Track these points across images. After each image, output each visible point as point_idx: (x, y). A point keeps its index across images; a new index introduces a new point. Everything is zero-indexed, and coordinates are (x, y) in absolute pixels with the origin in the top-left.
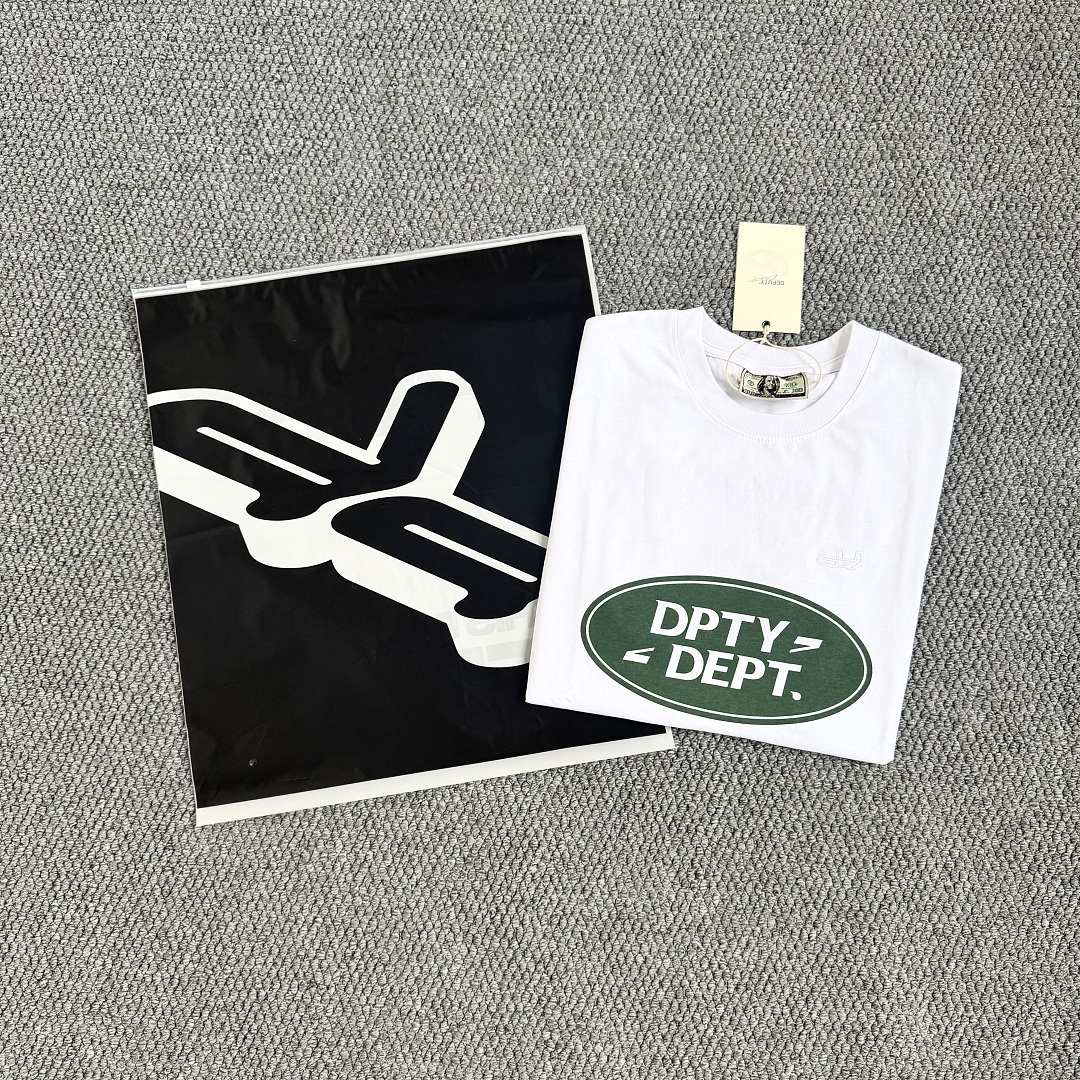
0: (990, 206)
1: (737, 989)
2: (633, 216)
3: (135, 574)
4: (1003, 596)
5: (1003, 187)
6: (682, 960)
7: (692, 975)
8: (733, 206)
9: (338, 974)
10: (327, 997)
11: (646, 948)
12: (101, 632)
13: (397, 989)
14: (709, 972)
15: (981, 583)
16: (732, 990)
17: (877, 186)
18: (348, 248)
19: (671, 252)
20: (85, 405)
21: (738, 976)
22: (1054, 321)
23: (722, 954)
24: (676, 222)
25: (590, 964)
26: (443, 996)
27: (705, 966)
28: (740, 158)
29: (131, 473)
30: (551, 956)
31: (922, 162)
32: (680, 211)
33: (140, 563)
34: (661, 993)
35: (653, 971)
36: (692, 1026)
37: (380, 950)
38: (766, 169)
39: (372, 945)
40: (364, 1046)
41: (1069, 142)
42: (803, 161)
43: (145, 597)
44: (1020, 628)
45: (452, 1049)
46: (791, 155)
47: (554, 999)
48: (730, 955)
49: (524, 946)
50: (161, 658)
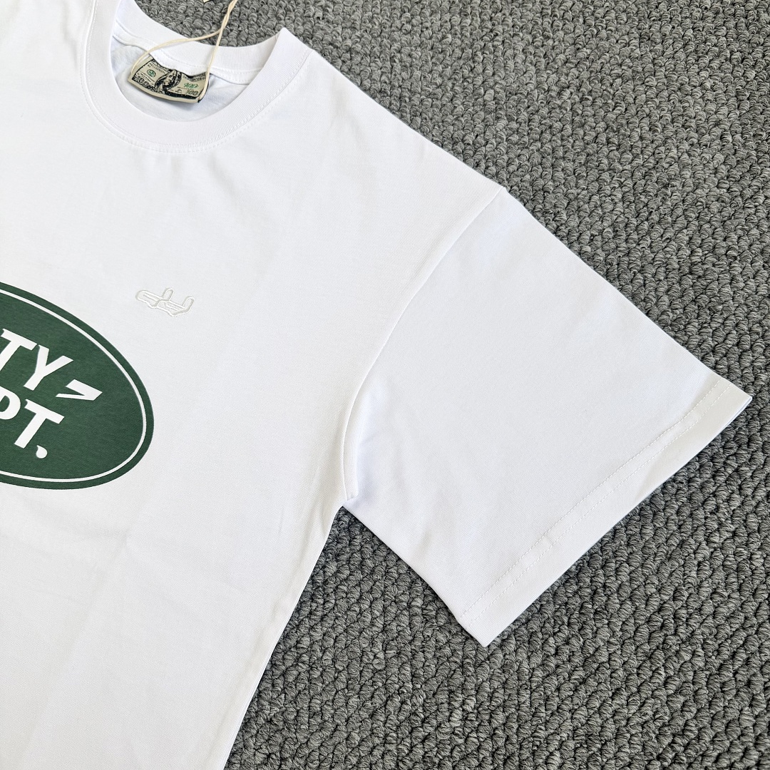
0: (559, 94)
4: (366, 588)
5: (585, 75)
15: (345, 557)
17: (431, 38)
22: (588, 249)
31: (493, 25)
41: (691, 48)
44: (372, 644)
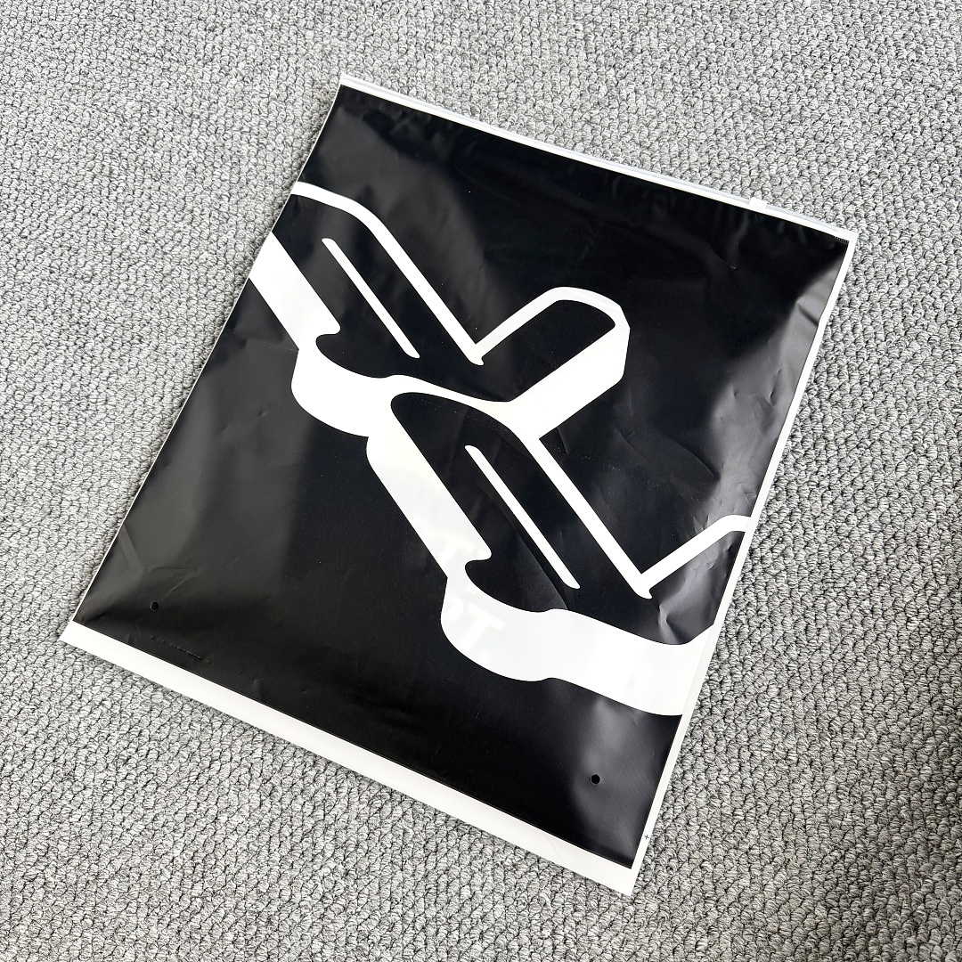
2: (733, 46)
3: (71, 271)
6: (519, 913)
7: (526, 939)
8: (851, 62)
9: (103, 776)
10: (79, 798)
11: (478, 880)
12: (14, 318)
13: (161, 820)
14: (548, 943)
18: (414, 11)
19: (765, 91)
20: (96, 97)
24: (780, 63)
25: (400, 875)
26: (209, 849)
27: (547, 933)
28: (873, 16)
29: (111, 172)
30: (357, 846)
32: (789, 53)
33: (81, 262)
34: (478, 947)
35: (477, 914)
37: (159, 765)
38: (901, 33)
39: (153, 755)
40: (97, 877)
42: (946, 34)
43: (72, 295)
45: (195, 923)
46: (935, 26)
47: (342, 901)
48: (582, 930)
49: (330, 819)
50: (60, 360)
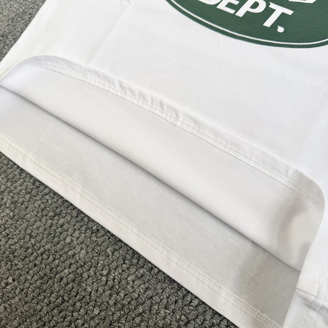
1: (115, 304)
16: (111, 302)
21: (122, 295)
23: (120, 271)
36: (71, 308)
